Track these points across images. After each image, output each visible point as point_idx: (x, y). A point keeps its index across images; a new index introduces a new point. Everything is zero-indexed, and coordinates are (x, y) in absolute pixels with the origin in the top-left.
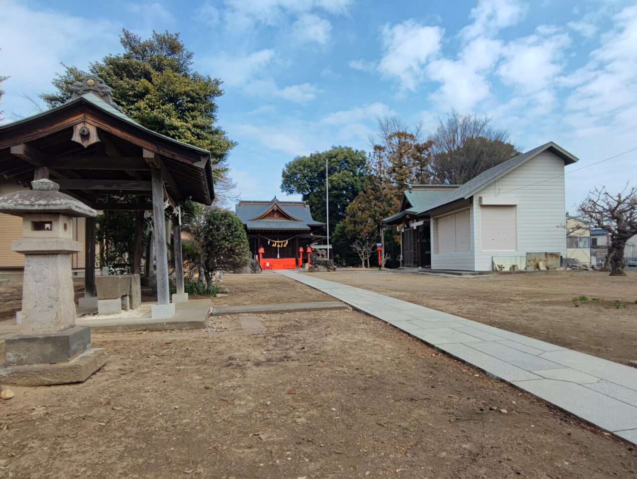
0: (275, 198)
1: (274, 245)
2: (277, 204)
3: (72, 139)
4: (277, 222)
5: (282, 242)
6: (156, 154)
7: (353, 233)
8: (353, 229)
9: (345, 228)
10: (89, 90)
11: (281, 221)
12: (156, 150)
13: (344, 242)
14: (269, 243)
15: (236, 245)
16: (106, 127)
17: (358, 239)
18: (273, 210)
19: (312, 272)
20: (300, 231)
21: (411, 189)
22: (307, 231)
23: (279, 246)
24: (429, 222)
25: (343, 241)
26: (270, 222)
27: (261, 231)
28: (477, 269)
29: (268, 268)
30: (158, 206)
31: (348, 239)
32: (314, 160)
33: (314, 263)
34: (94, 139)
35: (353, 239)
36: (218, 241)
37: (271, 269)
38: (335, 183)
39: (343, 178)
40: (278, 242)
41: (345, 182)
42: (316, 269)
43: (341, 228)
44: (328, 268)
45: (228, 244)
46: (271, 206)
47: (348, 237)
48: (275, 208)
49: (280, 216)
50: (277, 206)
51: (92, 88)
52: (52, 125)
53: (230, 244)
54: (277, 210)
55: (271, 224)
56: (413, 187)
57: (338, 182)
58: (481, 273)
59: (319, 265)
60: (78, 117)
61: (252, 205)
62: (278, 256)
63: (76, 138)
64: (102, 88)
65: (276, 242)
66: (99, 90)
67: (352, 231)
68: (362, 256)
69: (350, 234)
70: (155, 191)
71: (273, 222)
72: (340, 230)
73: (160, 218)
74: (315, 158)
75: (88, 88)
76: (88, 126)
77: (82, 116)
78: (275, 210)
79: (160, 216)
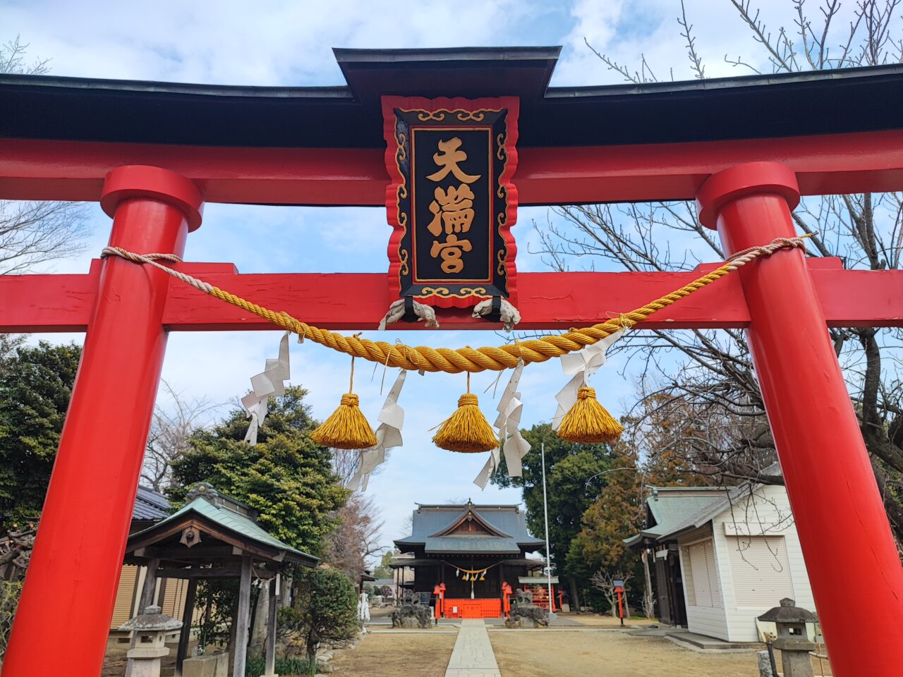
0: (470, 502)
1: (466, 578)
2: (473, 511)
3: (181, 542)
4: (472, 539)
5: (478, 572)
6: (244, 551)
7: (595, 555)
8: (595, 549)
9: (583, 547)
10: (199, 495)
11: (478, 536)
12: (243, 547)
13: (584, 571)
14: (457, 575)
15: (340, 614)
16: (207, 530)
17: (604, 566)
18: (467, 520)
19: (510, 627)
20: (505, 555)
21: (656, 495)
22: (515, 555)
23: (472, 579)
24: (677, 551)
25: (582, 568)
26: (461, 539)
27: (446, 555)
28: (733, 638)
29: (456, 615)
30: (244, 591)
31: (588, 566)
32: (537, 434)
33: (514, 612)
34: (197, 540)
35: (597, 566)
36: (321, 608)
37: (461, 617)
38: (567, 472)
39: (580, 465)
40: (473, 572)
41: (584, 470)
42: (517, 622)
43: (578, 546)
44: (536, 621)
45: (331, 613)
46: (463, 514)
47: (588, 563)
48: (470, 517)
49: (477, 530)
50: (472, 513)
51: (202, 493)
52: (167, 531)
53: (334, 613)
54: (473, 519)
55: (462, 543)
56: (658, 491)
57: (572, 471)
58: (736, 645)
59: (522, 615)
60: (187, 523)
61: (437, 511)
62: (473, 595)
63: (183, 540)
64: (210, 493)
65: (468, 572)
66: (208, 494)
67: (592, 552)
68: (611, 597)
69: (591, 558)
70: (243, 578)
71: (465, 539)
72: (577, 550)
73: (244, 604)
74: (538, 432)
75: (200, 493)
76: (193, 530)
77: (190, 521)
78: (470, 520)
79: (244, 602)
